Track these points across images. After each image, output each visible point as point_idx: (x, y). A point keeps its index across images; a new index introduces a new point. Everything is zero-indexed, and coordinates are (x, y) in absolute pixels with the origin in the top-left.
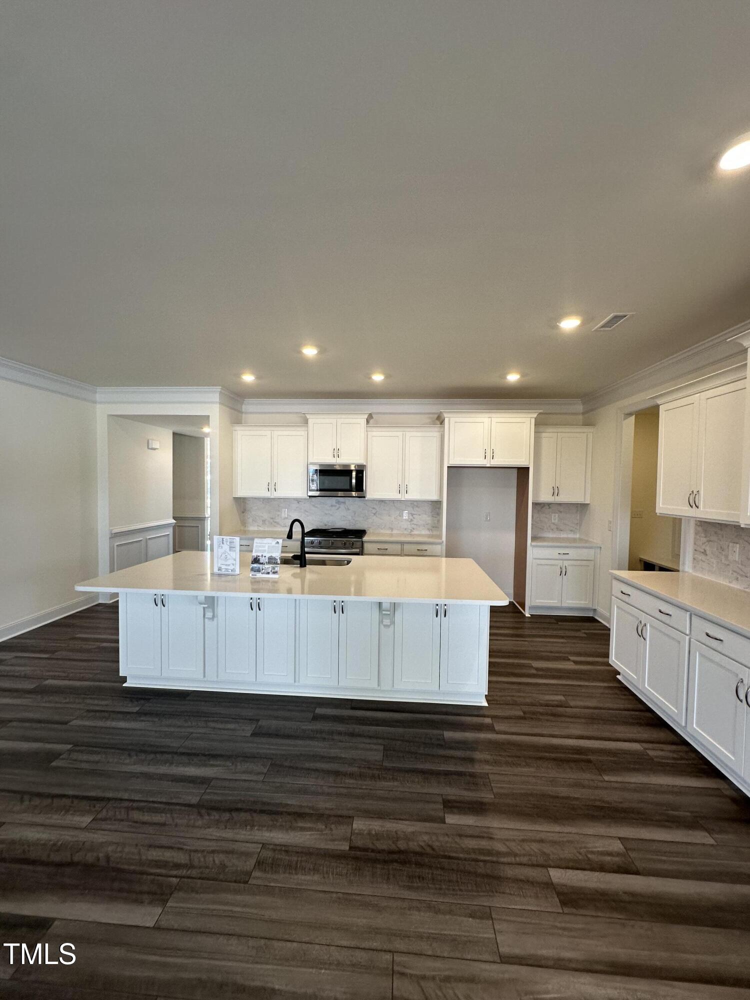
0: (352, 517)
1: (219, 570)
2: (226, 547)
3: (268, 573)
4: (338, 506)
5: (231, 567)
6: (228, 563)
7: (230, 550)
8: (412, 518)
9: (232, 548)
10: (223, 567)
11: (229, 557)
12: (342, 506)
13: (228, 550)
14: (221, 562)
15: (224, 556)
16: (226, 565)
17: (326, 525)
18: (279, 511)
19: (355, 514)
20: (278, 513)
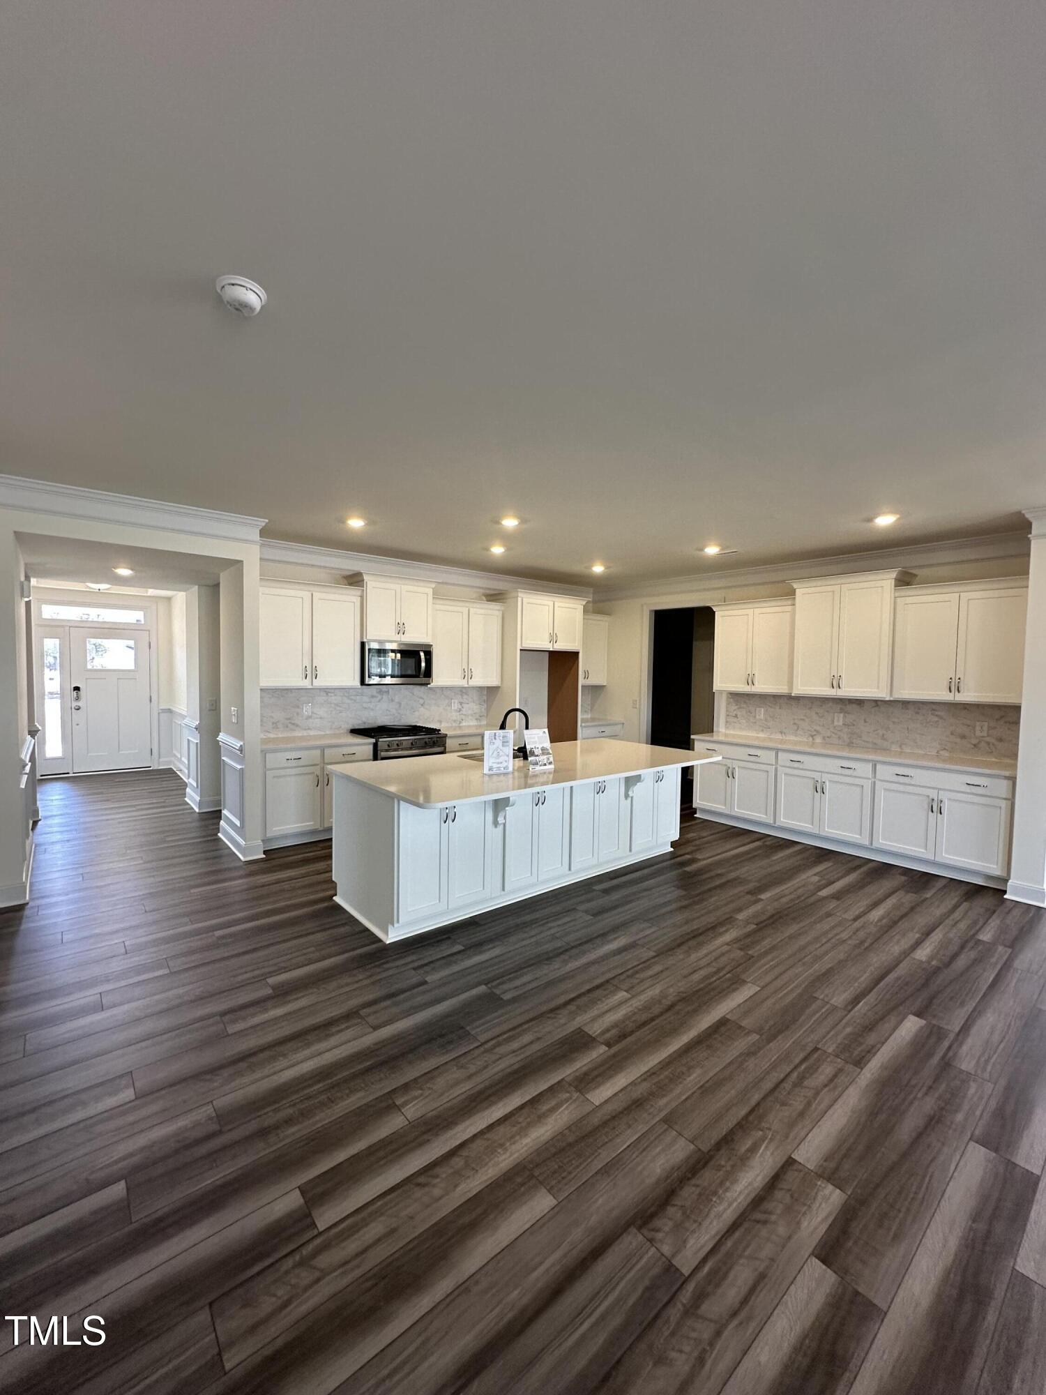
0: (396, 710)
1: (490, 770)
2: (498, 742)
3: (545, 765)
4: (380, 697)
5: (505, 764)
6: (499, 761)
7: (503, 746)
8: (460, 707)
9: (505, 743)
10: (495, 766)
11: (501, 753)
12: (385, 697)
13: (501, 747)
14: (492, 760)
15: (496, 752)
16: (498, 763)
17: (365, 723)
18: (298, 707)
19: (400, 706)
20: (299, 710)
